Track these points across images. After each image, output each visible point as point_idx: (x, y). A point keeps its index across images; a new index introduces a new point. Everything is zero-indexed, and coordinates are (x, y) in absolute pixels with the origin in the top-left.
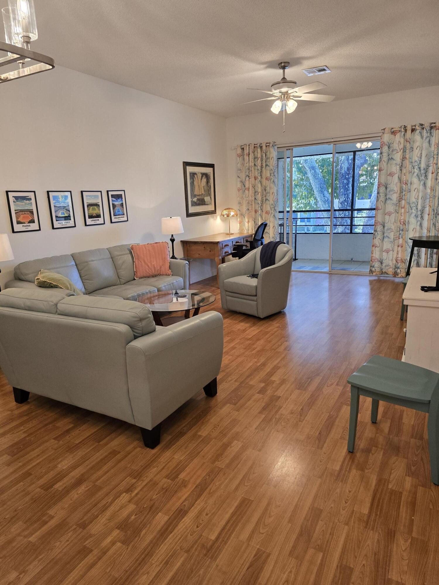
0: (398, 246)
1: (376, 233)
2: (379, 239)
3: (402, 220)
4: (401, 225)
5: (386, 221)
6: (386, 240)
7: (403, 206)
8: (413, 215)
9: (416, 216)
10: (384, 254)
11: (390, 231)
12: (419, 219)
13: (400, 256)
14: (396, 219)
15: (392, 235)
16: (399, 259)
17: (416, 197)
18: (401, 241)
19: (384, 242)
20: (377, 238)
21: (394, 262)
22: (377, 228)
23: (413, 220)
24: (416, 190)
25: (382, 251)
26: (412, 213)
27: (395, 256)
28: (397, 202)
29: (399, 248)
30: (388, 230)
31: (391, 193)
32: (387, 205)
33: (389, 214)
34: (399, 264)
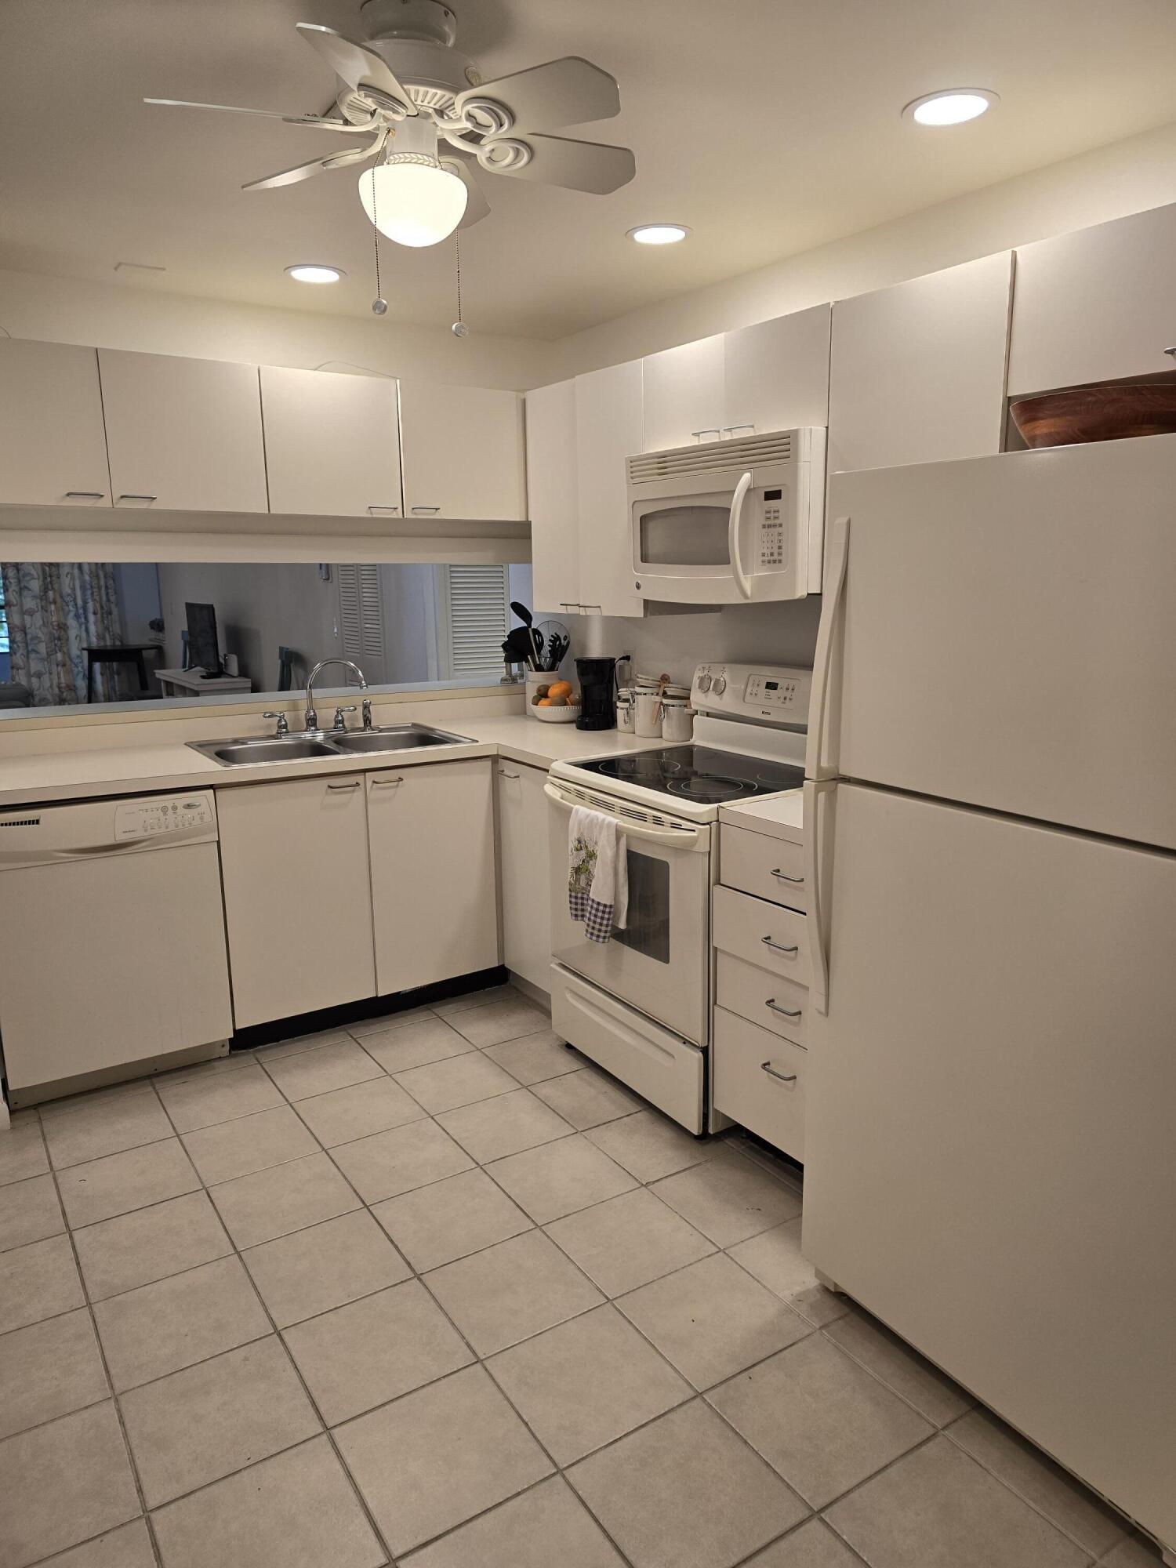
0: (57, 665)
1: (15, 646)
2: (22, 654)
3: (55, 624)
4: (55, 632)
5: (28, 626)
6: (33, 656)
7: (51, 600)
8: (72, 614)
9: (77, 616)
10: (34, 680)
11: (36, 642)
12: (83, 620)
13: (63, 680)
14: (45, 620)
15: (42, 648)
16: (63, 685)
17: (71, 586)
18: (59, 656)
19: (31, 661)
20: (18, 655)
21: (56, 691)
22: (15, 637)
23: (72, 622)
24: (69, 576)
25: (29, 675)
26: (69, 611)
27: (55, 682)
28: (42, 594)
29: (60, 668)
30: (32, 639)
31: (27, 578)
32: (23, 598)
33: (31, 613)
34: (65, 694)
